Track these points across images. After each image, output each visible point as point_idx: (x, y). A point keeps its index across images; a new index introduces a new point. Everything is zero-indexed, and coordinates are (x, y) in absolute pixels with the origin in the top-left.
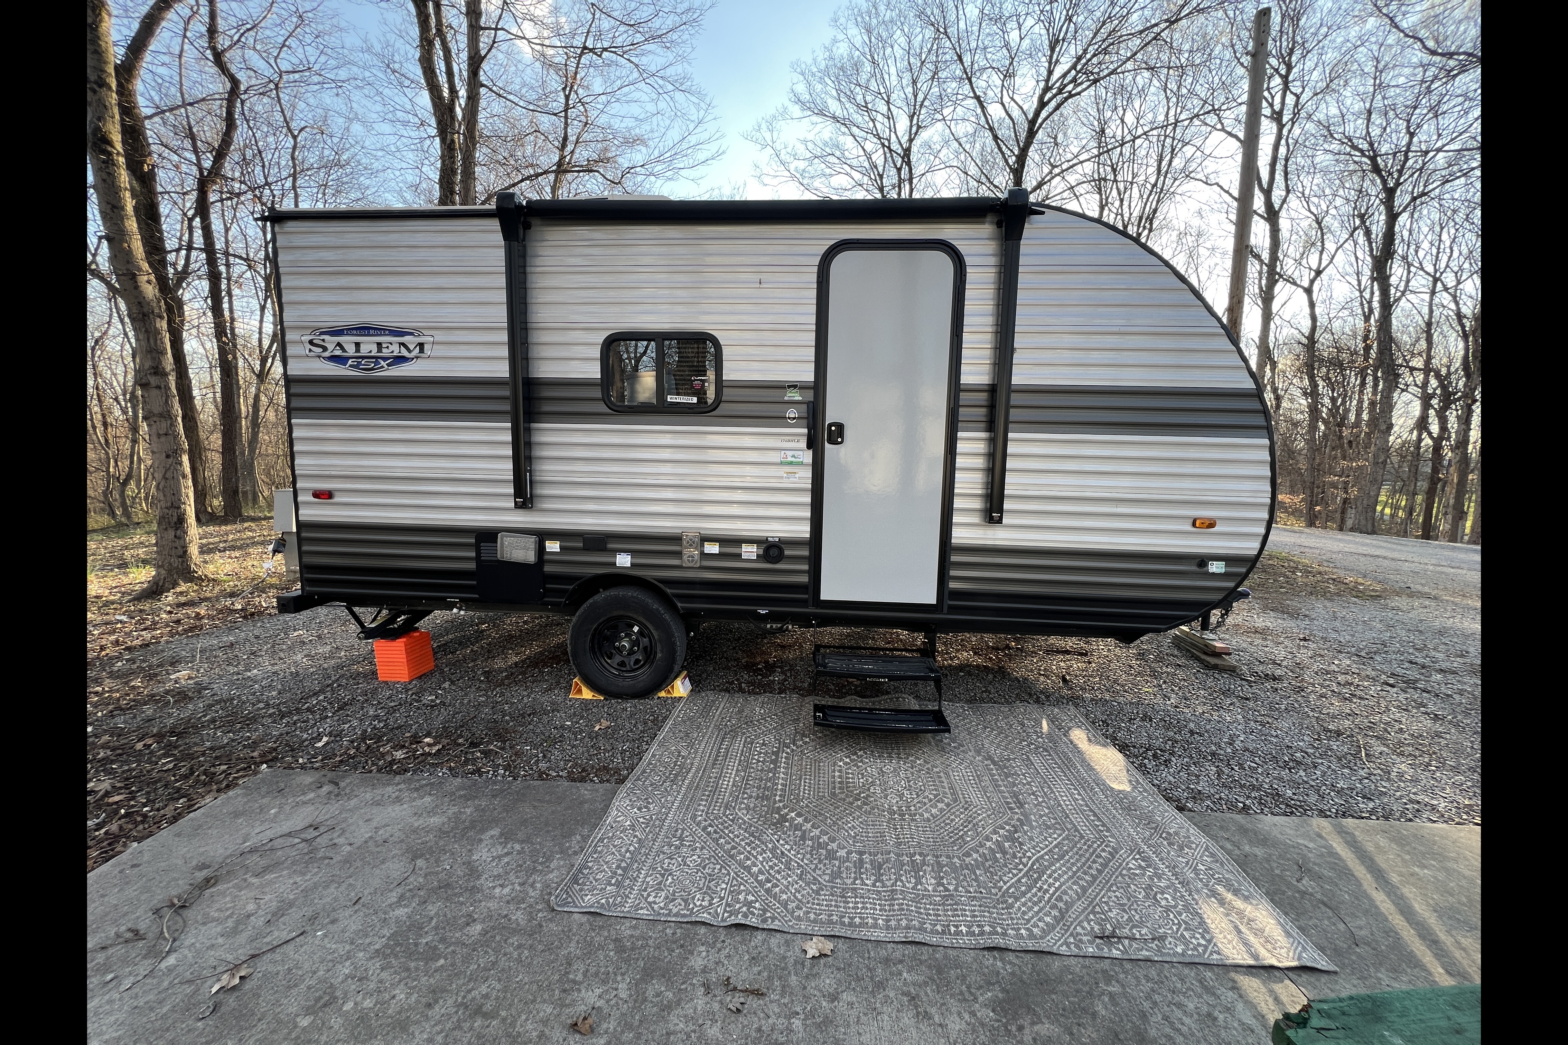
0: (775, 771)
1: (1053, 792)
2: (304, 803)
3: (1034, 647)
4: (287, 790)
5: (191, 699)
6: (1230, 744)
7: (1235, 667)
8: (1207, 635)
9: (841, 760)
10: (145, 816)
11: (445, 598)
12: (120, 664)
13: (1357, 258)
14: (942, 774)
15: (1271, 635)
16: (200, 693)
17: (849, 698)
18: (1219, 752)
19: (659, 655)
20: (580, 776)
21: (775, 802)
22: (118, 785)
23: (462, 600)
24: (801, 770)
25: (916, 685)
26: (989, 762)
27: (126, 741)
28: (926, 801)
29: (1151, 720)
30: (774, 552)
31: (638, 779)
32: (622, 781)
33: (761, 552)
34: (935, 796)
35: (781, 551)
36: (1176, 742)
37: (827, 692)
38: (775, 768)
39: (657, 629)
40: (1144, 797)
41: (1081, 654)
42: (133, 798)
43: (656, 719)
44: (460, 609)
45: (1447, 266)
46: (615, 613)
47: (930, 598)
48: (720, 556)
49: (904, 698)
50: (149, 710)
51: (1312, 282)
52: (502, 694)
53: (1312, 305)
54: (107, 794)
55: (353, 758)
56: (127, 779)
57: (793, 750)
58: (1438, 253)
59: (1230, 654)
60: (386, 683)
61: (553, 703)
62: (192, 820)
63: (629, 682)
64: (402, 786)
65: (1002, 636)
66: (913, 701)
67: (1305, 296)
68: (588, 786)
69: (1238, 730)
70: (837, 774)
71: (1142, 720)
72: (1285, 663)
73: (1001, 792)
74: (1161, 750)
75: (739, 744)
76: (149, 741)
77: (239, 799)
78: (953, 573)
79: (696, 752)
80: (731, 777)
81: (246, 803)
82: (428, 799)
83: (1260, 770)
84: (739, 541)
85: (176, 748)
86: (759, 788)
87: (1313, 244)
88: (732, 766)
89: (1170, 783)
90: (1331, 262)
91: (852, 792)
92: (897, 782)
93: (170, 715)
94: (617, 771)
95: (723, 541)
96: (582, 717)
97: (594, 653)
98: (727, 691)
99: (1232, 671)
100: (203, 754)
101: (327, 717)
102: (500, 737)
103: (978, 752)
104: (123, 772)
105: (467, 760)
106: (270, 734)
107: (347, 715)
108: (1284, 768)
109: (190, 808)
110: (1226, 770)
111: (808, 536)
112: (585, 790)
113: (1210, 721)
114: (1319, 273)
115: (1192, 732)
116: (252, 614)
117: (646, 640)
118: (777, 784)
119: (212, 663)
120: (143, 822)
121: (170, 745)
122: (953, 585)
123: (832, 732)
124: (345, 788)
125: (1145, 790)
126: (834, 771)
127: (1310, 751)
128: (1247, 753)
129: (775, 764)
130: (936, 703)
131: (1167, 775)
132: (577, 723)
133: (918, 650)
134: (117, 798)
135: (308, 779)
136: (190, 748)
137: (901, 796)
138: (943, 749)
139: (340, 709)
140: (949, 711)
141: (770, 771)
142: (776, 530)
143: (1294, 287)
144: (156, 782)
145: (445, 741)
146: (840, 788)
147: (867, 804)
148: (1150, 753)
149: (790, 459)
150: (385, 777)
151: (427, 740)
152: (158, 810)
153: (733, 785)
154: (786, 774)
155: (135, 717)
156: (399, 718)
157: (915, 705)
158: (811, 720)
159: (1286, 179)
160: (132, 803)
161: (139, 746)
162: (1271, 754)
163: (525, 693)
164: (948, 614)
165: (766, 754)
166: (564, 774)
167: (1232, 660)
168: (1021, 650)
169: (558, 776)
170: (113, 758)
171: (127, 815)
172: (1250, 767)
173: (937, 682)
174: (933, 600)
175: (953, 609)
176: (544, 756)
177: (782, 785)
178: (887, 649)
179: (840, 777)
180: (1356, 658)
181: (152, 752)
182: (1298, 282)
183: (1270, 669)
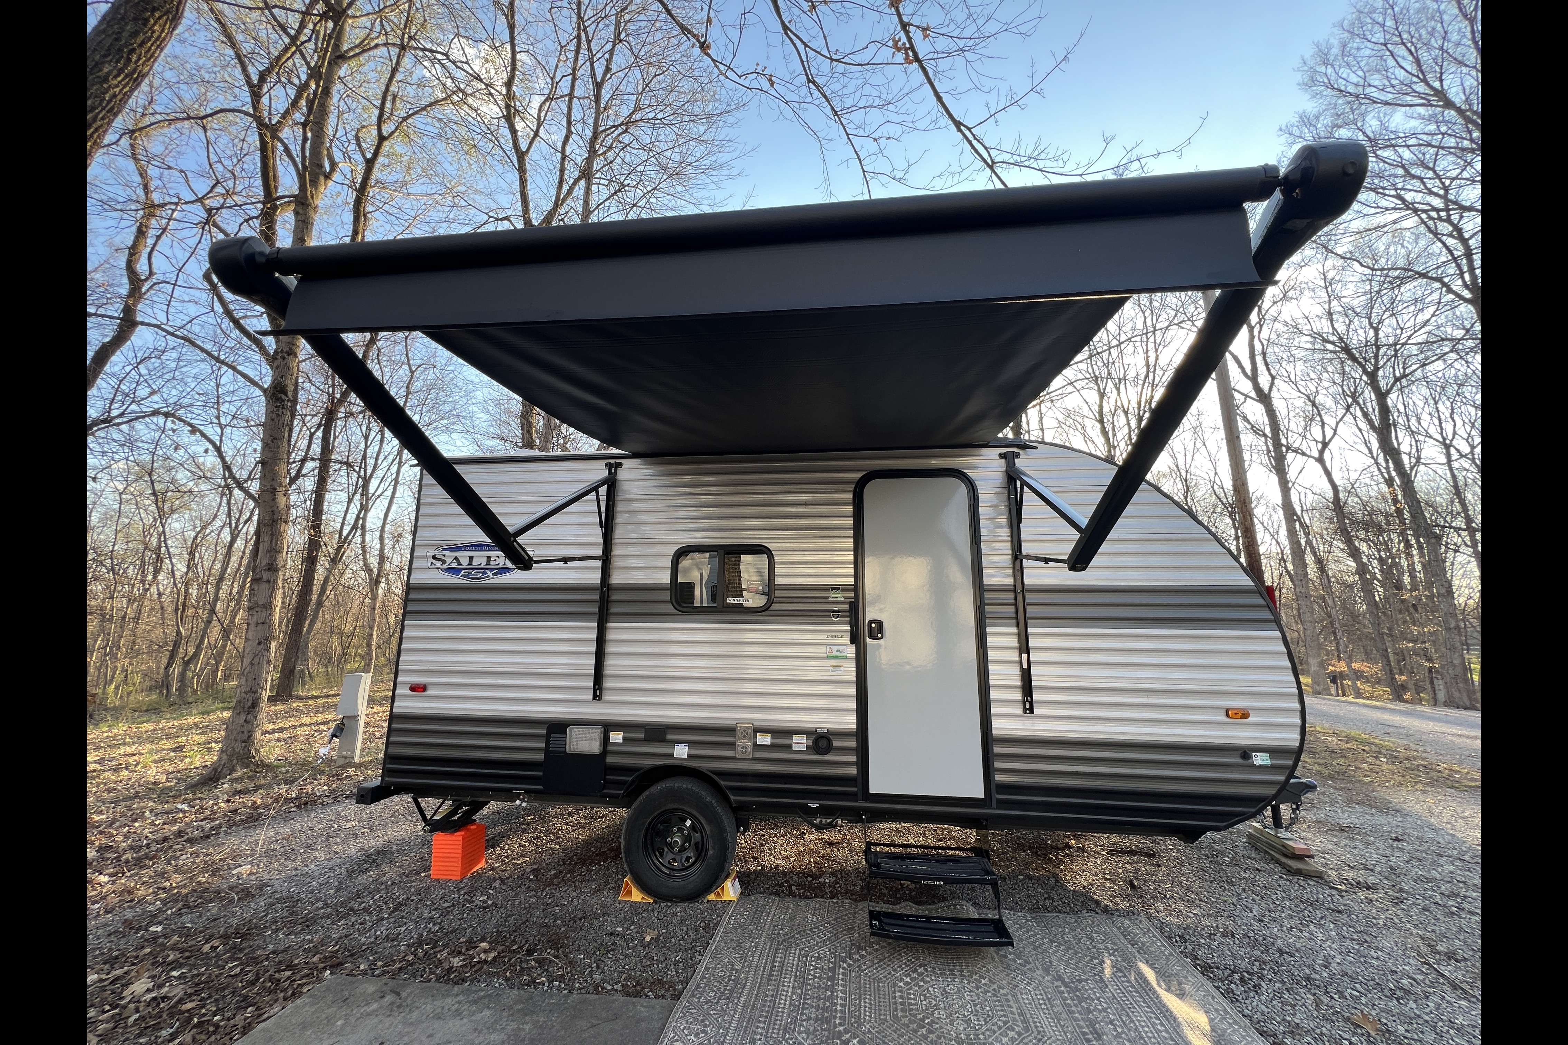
0: (832, 988)
1: (1133, 1022)
2: (369, 1014)
3: (1096, 846)
4: (352, 999)
5: (253, 896)
6: (1326, 967)
7: (1321, 872)
8: (1283, 834)
9: (901, 980)
10: (217, 1026)
11: (511, 789)
12: (184, 857)
13: (1360, 430)
14: (1009, 997)
15: (1358, 834)
16: (261, 890)
17: (904, 904)
18: (1314, 976)
19: (711, 852)
20: (634, 991)
21: (835, 1027)
22: (189, 991)
23: (527, 792)
24: (860, 988)
25: (973, 889)
26: (1059, 983)
27: (193, 943)
28: (995, 1028)
29: (1233, 936)
30: (823, 743)
31: (693, 996)
32: (677, 997)
33: (811, 743)
34: (1005, 1023)
35: (830, 742)
36: (1264, 963)
37: (881, 898)
38: (833, 986)
39: (710, 822)
40: (1234, 1031)
41: (1149, 855)
42: (203, 1007)
43: (707, 926)
44: (522, 801)
45: (1455, 433)
46: (670, 806)
47: (978, 791)
48: (772, 747)
49: (962, 905)
50: (214, 908)
51: (1321, 452)
52: (552, 896)
53: (1328, 474)
54: (181, 1001)
55: (411, 965)
56: (197, 985)
57: (849, 965)
58: (1440, 423)
59: (1312, 857)
60: (438, 881)
61: (603, 906)
62: (263, 1030)
63: (679, 883)
64: (461, 998)
65: (1061, 833)
66: (972, 909)
67: (1318, 466)
68: (644, 1001)
69: (1331, 948)
70: (898, 994)
71: (1224, 935)
72: (1378, 869)
73: (1077, 1020)
74: (1248, 972)
75: (793, 958)
76: (216, 943)
77: (307, 1008)
78: (997, 765)
79: (750, 966)
80: (788, 995)
81: (313, 1013)
82: (487, 1013)
83: (1363, 1000)
84: (789, 733)
85: (241, 950)
86: (817, 1008)
87: (1312, 419)
88: (789, 985)
89: (1263, 1013)
90: (1335, 433)
91: (915, 1016)
92: (962, 1006)
93: (234, 914)
94: (672, 986)
95: (775, 732)
96: (633, 923)
97: (647, 850)
98: (777, 894)
99: (1319, 877)
100: (267, 959)
101: (383, 919)
102: (555, 943)
103: (1047, 970)
104: (193, 977)
105: (522, 969)
106: (330, 937)
107: (402, 917)
108: (1390, 998)
109: (259, 1017)
110: (1325, 999)
111: (855, 727)
112: (642, 1007)
113: (1300, 938)
114: (1325, 444)
115: (1281, 952)
116: (306, 804)
117: (698, 835)
118: (836, 1004)
119: (271, 857)
120: (214, 1032)
121: (235, 947)
122: (999, 778)
123: (889, 944)
124: (406, 998)
125: (1235, 1022)
126: (894, 992)
127: (1419, 977)
128: (1346, 979)
129: (833, 982)
130: (996, 912)
131: (1258, 1004)
132: (628, 929)
133: (972, 849)
134: (189, 1006)
135: (370, 987)
136: (254, 951)
137: (968, 1022)
138: (1008, 967)
139: (396, 909)
140: (1012, 921)
141: (827, 988)
142: (824, 722)
143: (1305, 458)
144: (224, 989)
145: (500, 948)
146: (902, 1010)
147: (933, 1033)
148: (1237, 976)
149: (835, 653)
150: (444, 987)
151: (484, 945)
152: (229, 1019)
153: (791, 1005)
154: (844, 992)
155: (200, 916)
156: (452, 921)
157: (973, 913)
158: (867, 929)
159: (1268, 370)
160: (203, 1011)
161: (206, 948)
162: (1373, 980)
163: (574, 894)
164: (997, 809)
165: (822, 969)
166: (618, 987)
167: (1316, 864)
168: (1083, 850)
169: (613, 989)
170: (181, 960)
171: (200, 1024)
172: (1351, 996)
173: (994, 884)
174: (981, 795)
175: (1002, 804)
176: (598, 967)
177: (841, 1005)
178: (939, 848)
179: (901, 997)
180: (1458, 863)
181: (218, 956)
182: (1308, 453)
183: (1361, 876)
